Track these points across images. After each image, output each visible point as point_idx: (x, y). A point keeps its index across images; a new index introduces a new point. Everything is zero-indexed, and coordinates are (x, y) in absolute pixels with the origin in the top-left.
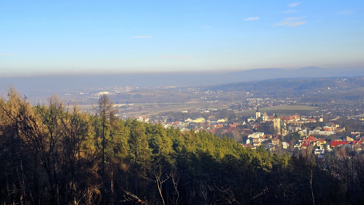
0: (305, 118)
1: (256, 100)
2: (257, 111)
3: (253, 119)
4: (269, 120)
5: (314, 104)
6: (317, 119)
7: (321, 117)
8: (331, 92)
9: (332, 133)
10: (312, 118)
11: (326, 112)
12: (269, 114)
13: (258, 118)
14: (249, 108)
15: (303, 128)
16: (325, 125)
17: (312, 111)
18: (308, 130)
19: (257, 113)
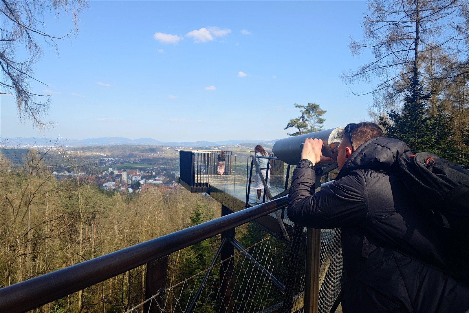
0: (143, 172)
1: (108, 159)
2: (110, 167)
3: (107, 173)
4: (119, 174)
5: (149, 163)
6: (151, 173)
7: (154, 172)
8: (160, 156)
9: (161, 182)
10: (148, 172)
11: (157, 168)
12: (119, 169)
13: (110, 172)
14: (103, 165)
15: (142, 179)
16: (156, 177)
17: (148, 168)
18: (145, 180)
19: (110, 168)
